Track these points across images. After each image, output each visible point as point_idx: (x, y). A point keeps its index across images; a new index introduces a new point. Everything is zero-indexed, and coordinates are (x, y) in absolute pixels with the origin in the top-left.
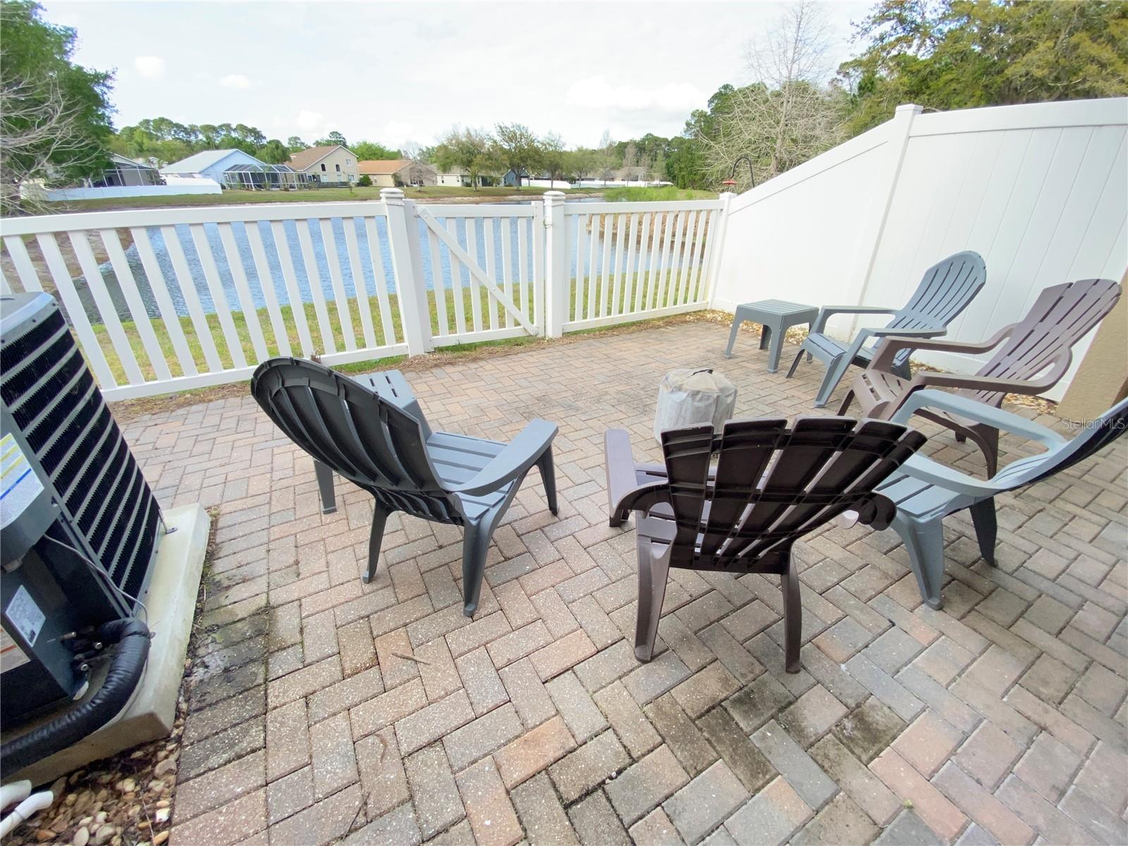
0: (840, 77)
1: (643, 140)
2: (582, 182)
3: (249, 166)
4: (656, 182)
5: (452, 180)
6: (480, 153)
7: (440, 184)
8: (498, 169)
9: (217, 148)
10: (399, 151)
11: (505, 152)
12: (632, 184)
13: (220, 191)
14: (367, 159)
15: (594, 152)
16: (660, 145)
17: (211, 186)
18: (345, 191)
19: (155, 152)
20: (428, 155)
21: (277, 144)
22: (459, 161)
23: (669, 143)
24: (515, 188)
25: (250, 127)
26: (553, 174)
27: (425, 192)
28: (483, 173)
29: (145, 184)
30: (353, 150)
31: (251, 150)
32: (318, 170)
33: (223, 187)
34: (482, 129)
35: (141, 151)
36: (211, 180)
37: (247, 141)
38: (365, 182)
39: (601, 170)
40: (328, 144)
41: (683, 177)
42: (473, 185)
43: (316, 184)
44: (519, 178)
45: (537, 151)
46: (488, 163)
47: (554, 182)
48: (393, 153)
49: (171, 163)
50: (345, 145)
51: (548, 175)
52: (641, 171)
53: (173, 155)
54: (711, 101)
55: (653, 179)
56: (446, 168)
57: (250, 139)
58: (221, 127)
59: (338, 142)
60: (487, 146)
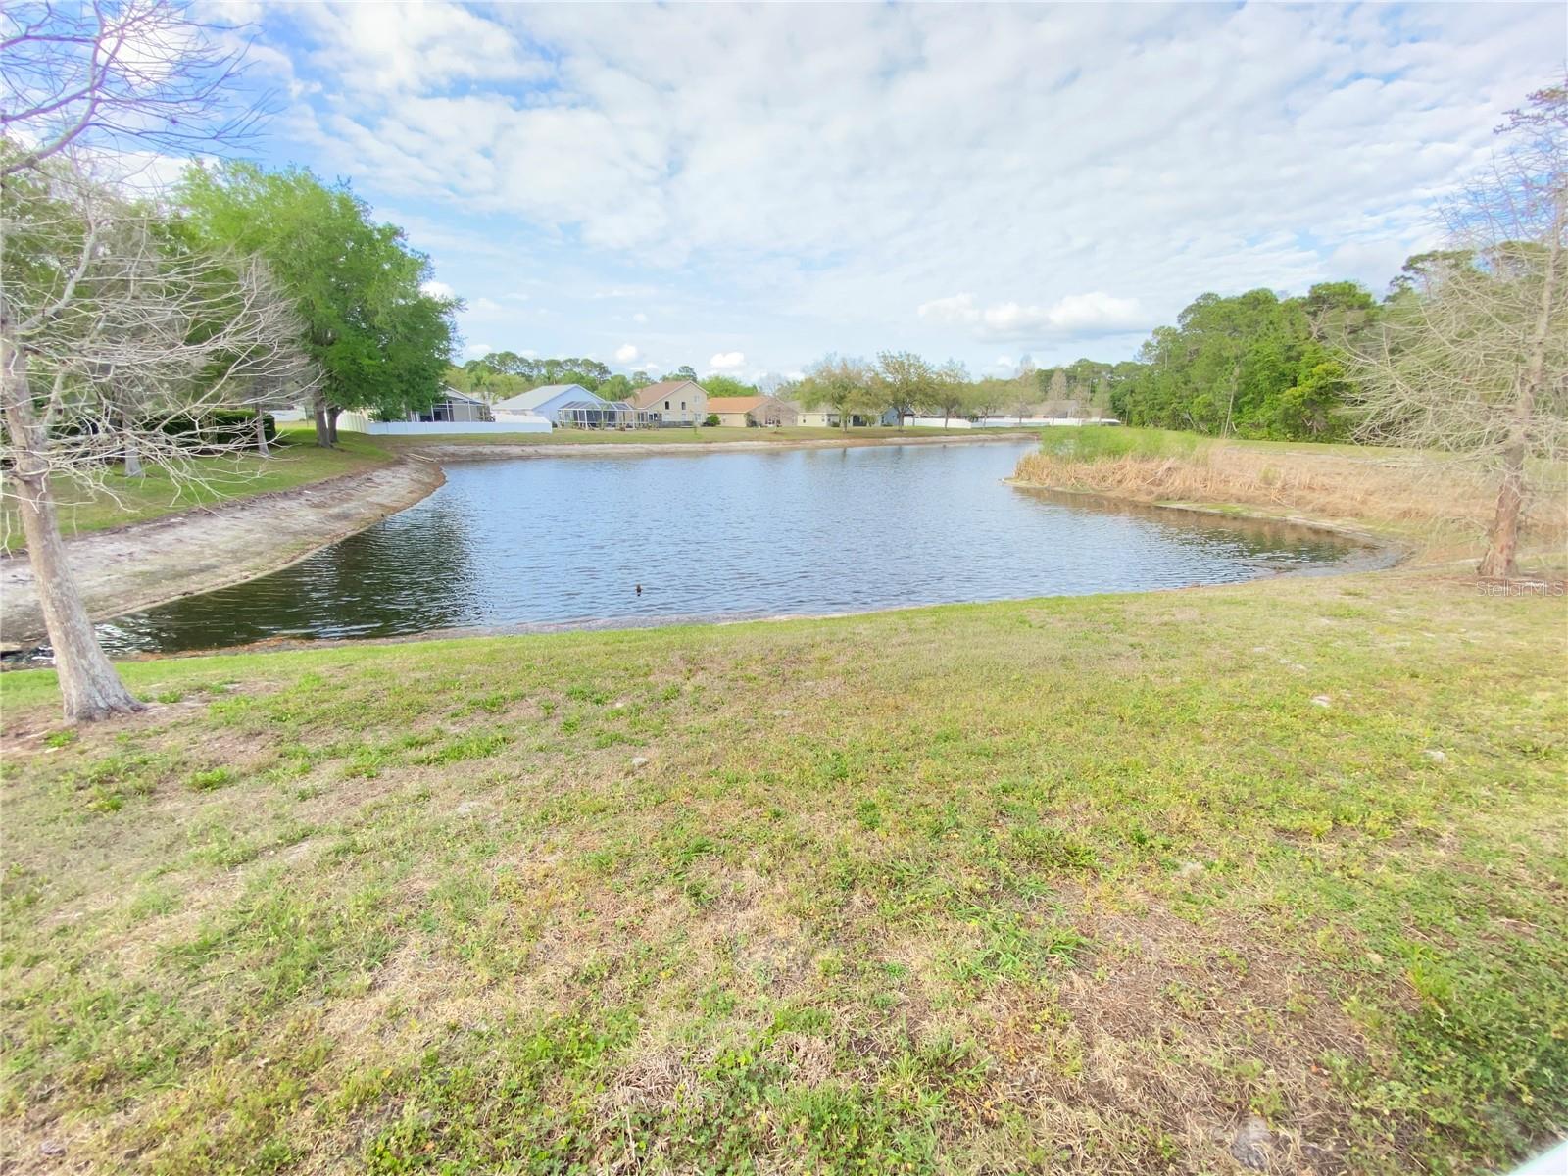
0: (1408, 275)
1: (1074, 367)
2: (988, 420)
3: (586, 403)
4: (1095, 420)
5: (817, 420)
6: (855, 387)
7: (800, 424)
8: (877, 405)
9: (557, 383)
10: (754, 387)
11: (889, 385)
12: (1058, 422)
13: (550, 430)
14: (717, 396)
15: (1007, 383)
16: (1099, 373)
17: (541, 423)
18: (689, 432)
19: (492, 387)
20: (789, 390)
21: (623, 381)
22: (829, 397)
23: (1111, 370)
24: (897, 428)
25: (595, 361)
26: (948, 412)
27: (782, 434)
28: (857, 411)
29: (473, 420)
30: (704, 386)
31: (592, 387)
32: (661, 408)
33: (554, 426)
34: (861, 360)
35: (477, 385)
36: (543, 418)
37: (592, 376)
38: (712, 422)
39: (1016, 404)
40: (678, 379)
41: (1140, 413)
42: (842, 425)
43: (657, 424)
44: (901, 416)
45: (930, 384)
46: (865, 399)
47: (949, 420)
48: (748, 389)
49: (507, 398)
50: (695, 380)
51: (940, 411)
52: (1072, 405)
53: (509, 391)
54: (1182, 316)
55: (1089, 414)
56: (810, 405)
57: (594, 374)
58: (566, 361)
59: (688, 376)
60: (865, 379)
